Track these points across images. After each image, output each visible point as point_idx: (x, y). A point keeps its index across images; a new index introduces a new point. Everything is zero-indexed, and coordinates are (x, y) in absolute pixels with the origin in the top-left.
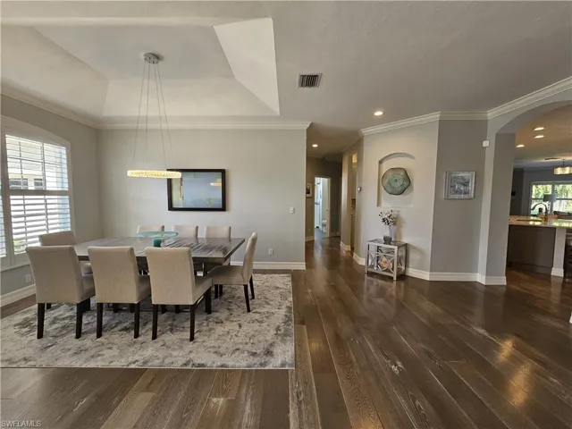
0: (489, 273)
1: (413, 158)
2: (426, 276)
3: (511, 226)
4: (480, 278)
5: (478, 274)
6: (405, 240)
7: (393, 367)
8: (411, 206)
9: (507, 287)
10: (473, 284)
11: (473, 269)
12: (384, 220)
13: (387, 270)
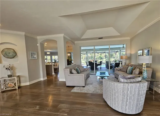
0: (44, 77)
1: (16, 46)
2: (28, 84)
3: (46, 65)
4: (42, 79)
5: (41, 79)
6: (18, 74)
7: (37, 108)
8: (18, 62)
9: (47, 79)
10: (40, 81)
11: (40, 78)
12: (7, 69)
13: (14, 87)
